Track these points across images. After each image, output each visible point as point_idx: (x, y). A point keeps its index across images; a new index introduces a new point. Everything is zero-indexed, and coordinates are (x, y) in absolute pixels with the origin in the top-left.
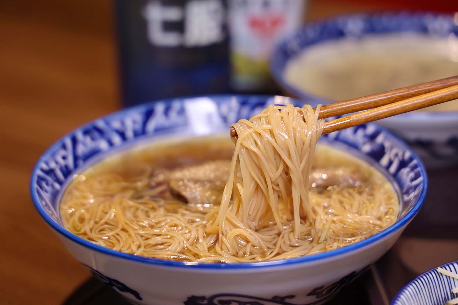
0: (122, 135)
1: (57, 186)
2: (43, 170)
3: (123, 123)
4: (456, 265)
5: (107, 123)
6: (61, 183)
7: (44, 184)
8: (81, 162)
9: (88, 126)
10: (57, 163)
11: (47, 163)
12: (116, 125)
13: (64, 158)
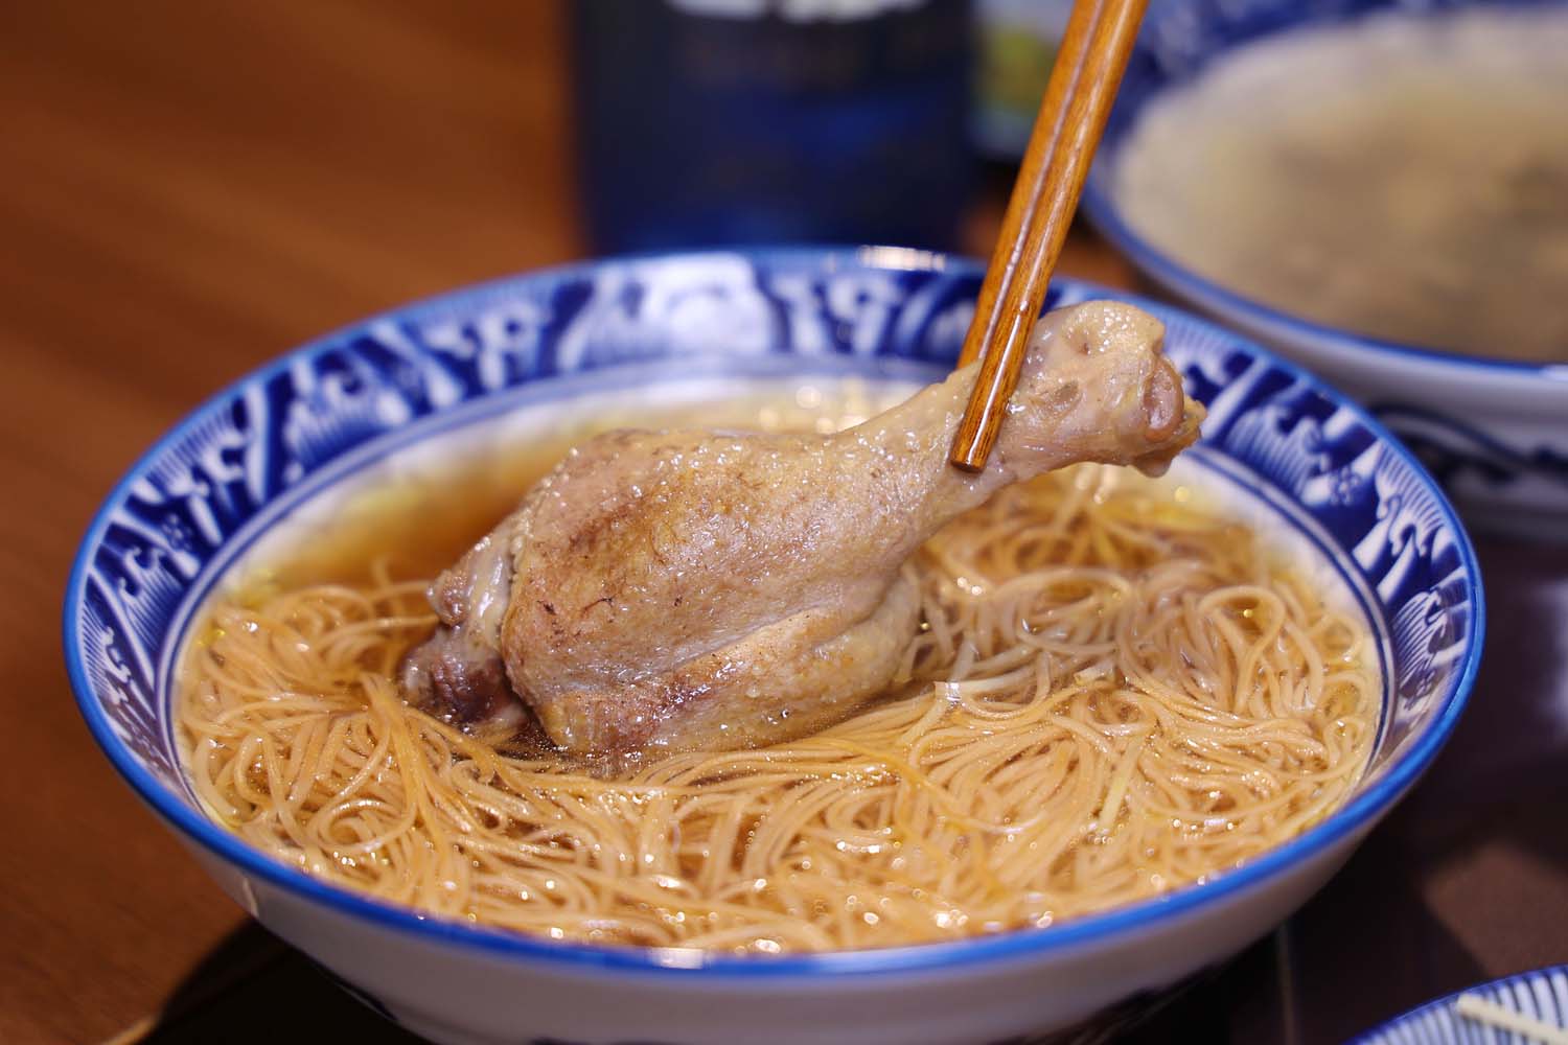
0: (466, 372)
1: (187, 563)
2: (135, 505)
3: (471, 333)
4: (1559, 980)
5: (411, 331)
6: (203, 550)
7: (130, 562)
8: (294, 472)
9: (339, 340)
10: (199, 474)
11: (157, 481)
12: (446, 337)
13: (233, 457)
